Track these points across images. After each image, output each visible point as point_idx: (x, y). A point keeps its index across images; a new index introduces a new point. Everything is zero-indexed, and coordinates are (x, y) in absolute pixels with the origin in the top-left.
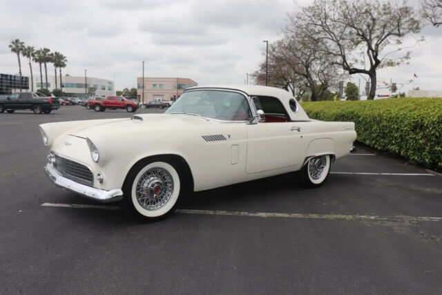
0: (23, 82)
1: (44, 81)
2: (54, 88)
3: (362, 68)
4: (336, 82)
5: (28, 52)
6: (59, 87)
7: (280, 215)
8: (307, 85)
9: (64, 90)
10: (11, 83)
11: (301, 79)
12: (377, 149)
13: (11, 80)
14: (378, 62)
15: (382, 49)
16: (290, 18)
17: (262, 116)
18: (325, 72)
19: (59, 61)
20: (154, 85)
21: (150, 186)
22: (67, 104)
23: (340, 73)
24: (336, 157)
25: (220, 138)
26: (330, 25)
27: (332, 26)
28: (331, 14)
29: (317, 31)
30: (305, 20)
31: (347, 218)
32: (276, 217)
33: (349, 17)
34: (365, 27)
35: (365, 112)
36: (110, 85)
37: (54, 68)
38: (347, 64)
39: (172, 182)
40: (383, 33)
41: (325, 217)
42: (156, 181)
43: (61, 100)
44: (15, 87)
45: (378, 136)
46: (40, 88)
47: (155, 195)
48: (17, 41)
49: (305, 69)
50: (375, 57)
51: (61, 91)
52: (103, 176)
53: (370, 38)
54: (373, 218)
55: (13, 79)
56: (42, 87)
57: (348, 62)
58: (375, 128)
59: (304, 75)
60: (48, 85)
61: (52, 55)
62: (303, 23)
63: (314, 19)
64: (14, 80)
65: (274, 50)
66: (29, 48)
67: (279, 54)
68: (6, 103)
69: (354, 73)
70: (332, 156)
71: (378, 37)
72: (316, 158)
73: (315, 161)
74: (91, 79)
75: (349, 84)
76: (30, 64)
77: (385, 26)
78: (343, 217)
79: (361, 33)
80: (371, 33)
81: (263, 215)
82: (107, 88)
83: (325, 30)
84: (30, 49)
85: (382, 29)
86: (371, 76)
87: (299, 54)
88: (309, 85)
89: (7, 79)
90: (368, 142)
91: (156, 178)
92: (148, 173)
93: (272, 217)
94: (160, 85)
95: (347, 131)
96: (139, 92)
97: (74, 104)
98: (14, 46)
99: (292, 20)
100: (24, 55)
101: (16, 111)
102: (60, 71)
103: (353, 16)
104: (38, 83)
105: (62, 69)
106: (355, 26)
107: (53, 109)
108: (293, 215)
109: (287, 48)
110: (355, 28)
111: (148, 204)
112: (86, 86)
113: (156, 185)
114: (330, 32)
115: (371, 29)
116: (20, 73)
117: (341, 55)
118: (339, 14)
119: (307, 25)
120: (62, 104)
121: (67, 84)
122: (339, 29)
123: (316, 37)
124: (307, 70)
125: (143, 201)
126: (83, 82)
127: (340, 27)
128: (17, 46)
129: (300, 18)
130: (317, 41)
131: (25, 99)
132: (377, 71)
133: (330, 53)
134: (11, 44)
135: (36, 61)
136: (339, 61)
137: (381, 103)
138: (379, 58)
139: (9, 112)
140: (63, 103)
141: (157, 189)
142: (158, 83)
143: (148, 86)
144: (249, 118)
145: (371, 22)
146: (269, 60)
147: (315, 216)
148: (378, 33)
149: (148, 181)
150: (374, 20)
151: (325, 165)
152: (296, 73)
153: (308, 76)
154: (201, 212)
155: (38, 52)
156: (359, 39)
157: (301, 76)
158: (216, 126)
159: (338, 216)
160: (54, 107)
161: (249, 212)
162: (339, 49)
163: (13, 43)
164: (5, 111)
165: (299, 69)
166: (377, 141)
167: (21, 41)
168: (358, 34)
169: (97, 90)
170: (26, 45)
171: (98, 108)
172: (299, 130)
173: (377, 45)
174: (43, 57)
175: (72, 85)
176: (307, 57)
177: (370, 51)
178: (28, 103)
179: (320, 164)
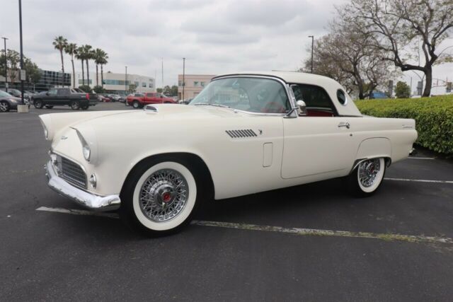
0: (66, 79)
1: (86, 78)
2: (96, 85)
3: (416, 64)
4: (386, 80)
5: (70, 49)
6: (100, 84)
7: (322, 232)
8: (354, 84)
9: (105, 87)
10: (54, 80)
11: (347, 77)
12: (437, 152)
13: (54, 76)
14: (434, 58)
15: (440, 42)
16: (338, 10)
17: (302, 108)
18: (375, 69)
19: (100, 58)
20: (196, 83)
21: (157, 191)
22: (107, 101)
23: (390, 71)
24: (392, 161)
25: (250, 133)
26: (382, 18)
27: (384, 19)
28: (382, 6)
29: (367, 24)
30: (353, 13)
31: (409, 240)
32: (318, 235)
33: (403, 9)
34: (420, 19)
35: (424, 110)
36: (151, 82)
37: (95, 64)
38: (399, 60)
39: (187, 188)
40: (442, 25)
41: (380, 236)
42: (167, 186)
43: (101, 97)
44: (58, 84)
45: (439, 137)
46: (81, 85)
47: (164, 204)
48: (60, 38)
49: (352, 66)
50: (432, 53)
51: (102, 87)
52: (97, 178)
53: (426, 31)
54: (443, 240)
55: (56, 75)
56: (83, 83)
57: (401, 58)
58: (435, 128)
59: (351, 72)
60: (89, 81)
61: (94, 51)
62: (352, 16)
63: (363, 12)
64: (57, 77)
65: (319, 46)
66: (71, 45)
67: (325, 50)
68: (45, 98)
69: (407, 69)
70: (387, 160)
71: (436, 29)
72: (368, 161)
73: (367, 164)
74: (132, 76)
75: (400, 83)
76: (72, 61)
77: (444, 18)
78: (404, 237)
79: (416, 26)
80: (427, 26)
81: (301, 231)
82: (148, 86)
83: (376, 23)
84: (73, 46)
85: (441, 21)
86: (426, 73)
87: (347, 50)
88: (356, 83)
89: (50, 76)
90: (425, 144)
91: (166, 182)
92: (156, 176)
93: (312, 235)
94: (202, 83)
95: (407, 130)
96: (180, 89)
97: (114, 101)
98: (57, 43)
99: (339, 12)
100: (67, 51)
101: (54, 107)
102: (102, 68)
103: (408, 7)
104: (79, 80)
105: (103, 65)
106: (410, 18)
107: (91, 105)
108: (339, 233)
109: (333, 44)
110: (410, 20)
111: (156, 214)
112: (127, 83)
113: (165, 191)
114: (381, 25)
115: (428, 20)
116: (63, 69)
117: (393, 50)
118: (392, 6)
119: (356, 18)
120: (102, 101)
121: (108, 81)
122: (391, 22)
123: (366, 31)
124: (355, 68)
125: (149, 210)
126: (123, 79)
127: (392, 19)
128: (60, 43)
129: (349, 10)
130: (367, 35)
131: (62, 95)
132: (432, 67)
133: (381, 48)
134: (55, 41)
135: (79, 57)
136: (390, 57)
137: (442, 100)
138: (436, 53)
139: (48, 108)
140: (103, 99)
141: (167, 195)
142: (200, 81)
143: (190, 84)
144: (287, 110)
145: (428, 13)
146: (314, 57)
147: (366, 235)
148: (435, 25)
149: (155, 185)
150: (431, 11)
151: (379, 169)
152: (343, 70)
153: (356, 73)
154: (224, 224)
155: (80, 49)
156: (414, 33)
157: (349, 74)
158: (245, 119)
159: (397, 236)
160: (91, 103)
161: (284, 227)
162: (391, 44)
163: (57, 40)
164: (44, 107)
165: (347, 66)
166: (437, 143)
167: (64, 38)
168: (413, 27)
169: (138, 88)
170: (69, 42)
171: (136, 105)
172: (348, 127)
173: (434, 39)
174: (85, 54)
175: (113, 82)
176: (355, 53)
177: (426, 45)
178: (66, 98)
179: (373, 169)
